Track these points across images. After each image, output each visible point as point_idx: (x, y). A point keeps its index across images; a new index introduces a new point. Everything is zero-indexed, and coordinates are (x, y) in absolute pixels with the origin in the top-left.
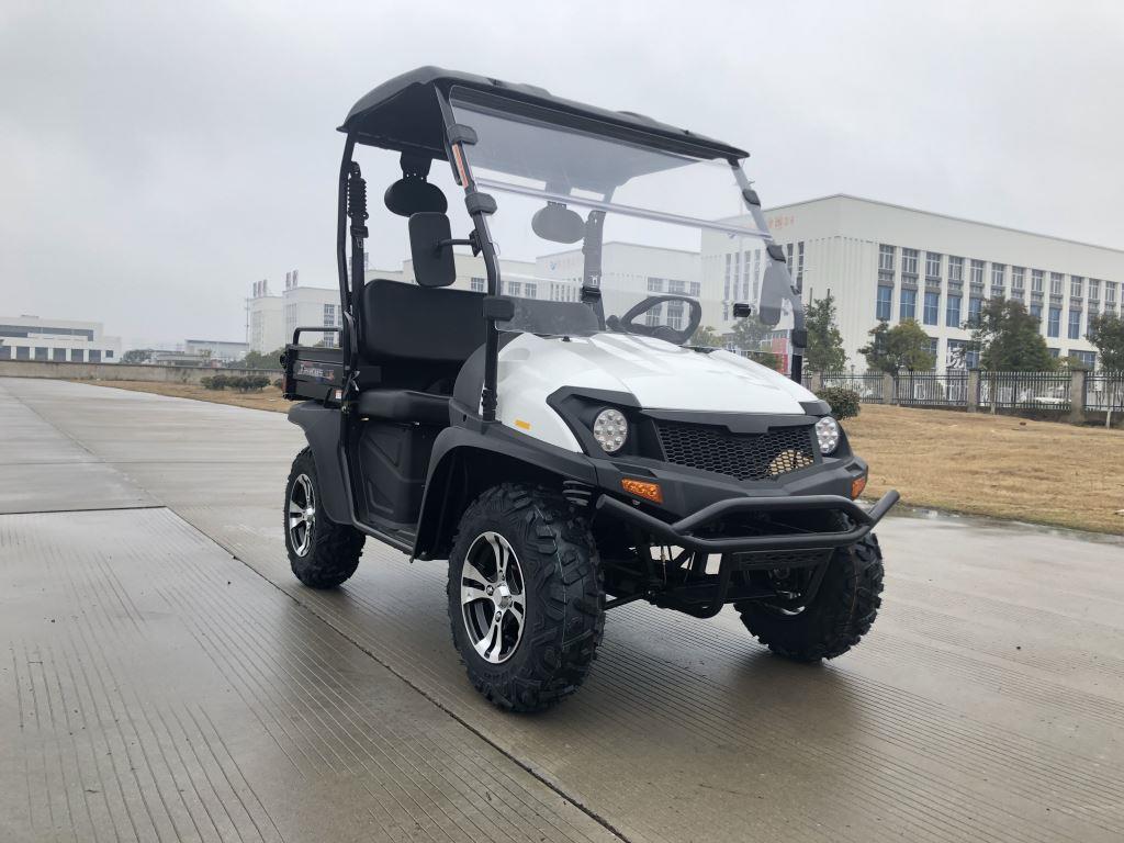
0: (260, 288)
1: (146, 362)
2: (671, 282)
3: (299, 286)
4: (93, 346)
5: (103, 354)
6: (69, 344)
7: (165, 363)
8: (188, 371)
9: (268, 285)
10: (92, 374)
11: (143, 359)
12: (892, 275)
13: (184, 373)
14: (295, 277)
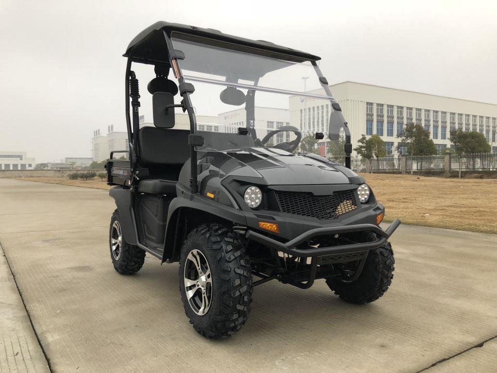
0: (97, 133)
1: (46, 168)
2: (278, 123)
3: (114, 131)
4: (23, 162)
5: (27, 166)
6: (11, 162)
7: (55, 169)
8: (64, 172)
9: (100, 131)
10: (21, 175)
11: (44, 167)
12: (372, 115)
13: (62, 173)
14: (112, 128)
